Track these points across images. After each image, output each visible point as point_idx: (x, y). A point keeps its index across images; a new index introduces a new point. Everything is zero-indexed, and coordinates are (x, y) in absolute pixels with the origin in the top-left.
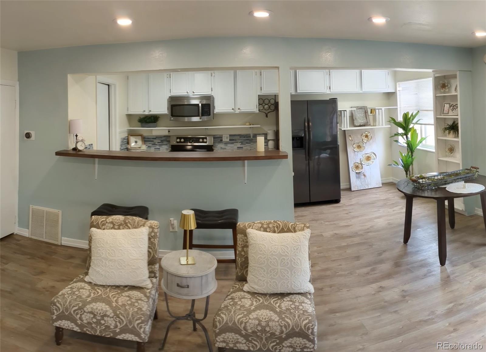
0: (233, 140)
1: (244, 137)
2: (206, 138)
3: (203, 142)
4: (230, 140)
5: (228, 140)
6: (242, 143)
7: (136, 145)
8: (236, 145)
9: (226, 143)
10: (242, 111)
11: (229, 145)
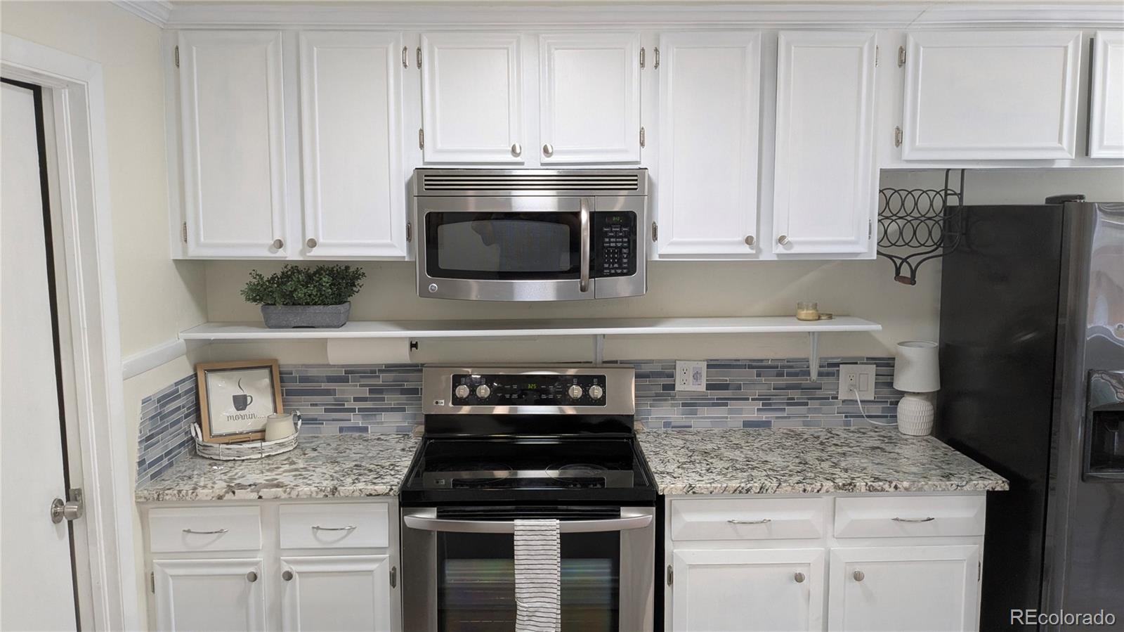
0: (725, 387)
1: (780, 375)
2: (601, 381)
3: (586, 400)
4: (709, 387)
5: (703, 388)
6: (766, 402)
7: (243, 417)
8: (740, 411)
9: (691, 403)
10: (796, 250)
11: (705, 411)
